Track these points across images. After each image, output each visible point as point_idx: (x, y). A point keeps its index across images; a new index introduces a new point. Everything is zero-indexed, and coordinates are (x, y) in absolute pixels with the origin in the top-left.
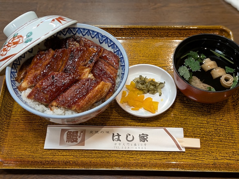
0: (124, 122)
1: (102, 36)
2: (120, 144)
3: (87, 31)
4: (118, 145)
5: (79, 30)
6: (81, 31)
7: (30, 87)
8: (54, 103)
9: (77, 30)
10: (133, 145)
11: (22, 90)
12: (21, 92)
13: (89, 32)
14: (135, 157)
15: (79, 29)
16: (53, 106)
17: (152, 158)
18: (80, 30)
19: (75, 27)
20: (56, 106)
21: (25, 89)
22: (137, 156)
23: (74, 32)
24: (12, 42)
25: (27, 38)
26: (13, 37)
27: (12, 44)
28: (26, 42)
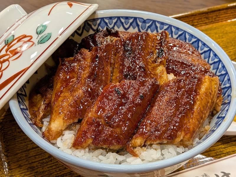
1: (144, 21)
3: (116, 19)
5: (102, 22)
6: (105, 22)
7: (69, 128)
8: (138, 141)
9: (98, 22)
11: (55, 138)
12: (54, 142)
13: (119, 21)
15: (102, 19)
16: (136, 148)
18: (104, 20)
19: (96, 17)
20: (141, 146)
21: (60, 134)
23: (95, 26)
24: (8, 53)
25: (40, 36)
26: (6, 45)
27: (8, 55)
28: (41, 42)
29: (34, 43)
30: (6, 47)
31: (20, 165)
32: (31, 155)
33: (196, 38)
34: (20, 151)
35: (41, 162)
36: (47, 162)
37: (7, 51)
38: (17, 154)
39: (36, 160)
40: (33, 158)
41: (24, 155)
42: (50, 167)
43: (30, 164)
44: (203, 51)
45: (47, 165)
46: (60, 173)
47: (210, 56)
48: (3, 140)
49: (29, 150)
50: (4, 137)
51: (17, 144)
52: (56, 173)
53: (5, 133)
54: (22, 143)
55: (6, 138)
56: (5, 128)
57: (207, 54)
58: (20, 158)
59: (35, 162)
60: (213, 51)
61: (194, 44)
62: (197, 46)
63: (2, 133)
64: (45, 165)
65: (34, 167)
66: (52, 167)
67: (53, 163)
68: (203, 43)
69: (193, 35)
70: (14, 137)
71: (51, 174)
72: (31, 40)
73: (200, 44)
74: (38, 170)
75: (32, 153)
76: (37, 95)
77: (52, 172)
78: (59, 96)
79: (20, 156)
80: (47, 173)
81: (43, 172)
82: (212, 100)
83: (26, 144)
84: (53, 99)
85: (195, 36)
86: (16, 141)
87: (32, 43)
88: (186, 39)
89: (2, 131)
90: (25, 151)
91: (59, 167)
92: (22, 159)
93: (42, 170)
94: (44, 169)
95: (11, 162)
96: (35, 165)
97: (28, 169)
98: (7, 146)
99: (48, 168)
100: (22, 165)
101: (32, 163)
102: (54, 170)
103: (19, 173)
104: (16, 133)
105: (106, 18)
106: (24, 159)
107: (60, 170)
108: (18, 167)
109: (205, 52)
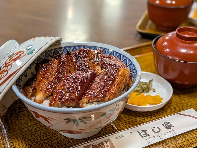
0: (139, 121)
2: (150, 138)
3: (73, 47)
4: (149, 140)
5: (65, 49)
8: (85, 100)
10: (163, 134)
13: (75, 48)
14: (172, 144)
16: (84, 104)
17: (187, 140)
20: (87, 103)
21: (41, 102)
22: (173, 143)
24: (11, 61)
25: (29, 51)
26: (9, 58)
27: (11, 62)
28: (29, 54)
29: (25, 54)
30: (10, 59)
31: (17, 137)
32: (24, 131)
33: (119, 53)
34: (17, 129)
35: (30, 134)
36: (34, 134)
37: (10, 61)
38: (15, 131)
39: (27, 133)
40: (25, 132)
41: (19, 131)
42: (36, 136)
43: (23, 136)
44: (123, 60)
45: (34, 135)
46: (43, 139)
47: (127, 62)
48: (6, 125)
49: (23, 129)
50: (6, 123)
51: (15, 126)
52: (40, 139)
53: (7, 121)
54: (18, 125)
55: (8, 124)
56: (6, 118)
57: (126, 61)
58: (17, 133)
59: (26, 135)
60: (128, 59)
61: (118, 57)
62: (120, 58)
63: (5, 121)
64: (33, 135)
65: (26, 137)
66: (37, 136)
67: (38, 134)
68: (123, 56)
69: (118, 52)
70: (13, 123)
71: (37, 140)
72: (24, 53)
73: (122, 56)
74: (29, 138)
75: (25, 130)
76: (27, 86)
77: (38, 139)
78: (40, 83)
79: (17, 132)
80: (34, 139)
81: (32, 139)
82: (125, 79)
83: (20, 126)
84: (37, 85)
85: (119, 52)
86: (14, 124)
87: (24, 55)
88: (114, 55)
89: (5, 120)
90: (20, 130)
91: (42, 136)
92: (19, 133)
93: (32, 138)
94: (33, 138)
95: (11, 136)
96: (26, 136)
97: (22, 138)
98: (9, 127)
99: (35, 137)
100: (18, 136)
101: (25, 135)
102: (39, 138)
103: (17, 141)
104: (14, 121)
105: (67, 47)
106: (19, 134)
107: (42, 137)
108: (16, 138)
109: (124, 60)
